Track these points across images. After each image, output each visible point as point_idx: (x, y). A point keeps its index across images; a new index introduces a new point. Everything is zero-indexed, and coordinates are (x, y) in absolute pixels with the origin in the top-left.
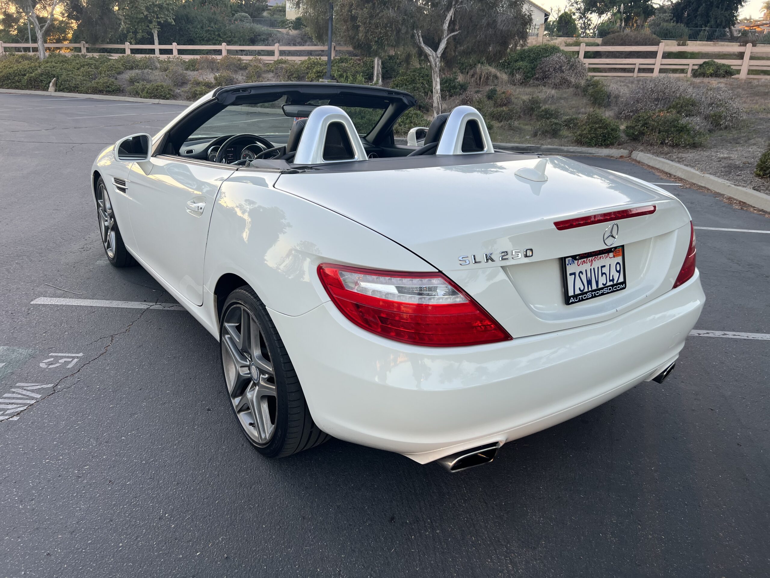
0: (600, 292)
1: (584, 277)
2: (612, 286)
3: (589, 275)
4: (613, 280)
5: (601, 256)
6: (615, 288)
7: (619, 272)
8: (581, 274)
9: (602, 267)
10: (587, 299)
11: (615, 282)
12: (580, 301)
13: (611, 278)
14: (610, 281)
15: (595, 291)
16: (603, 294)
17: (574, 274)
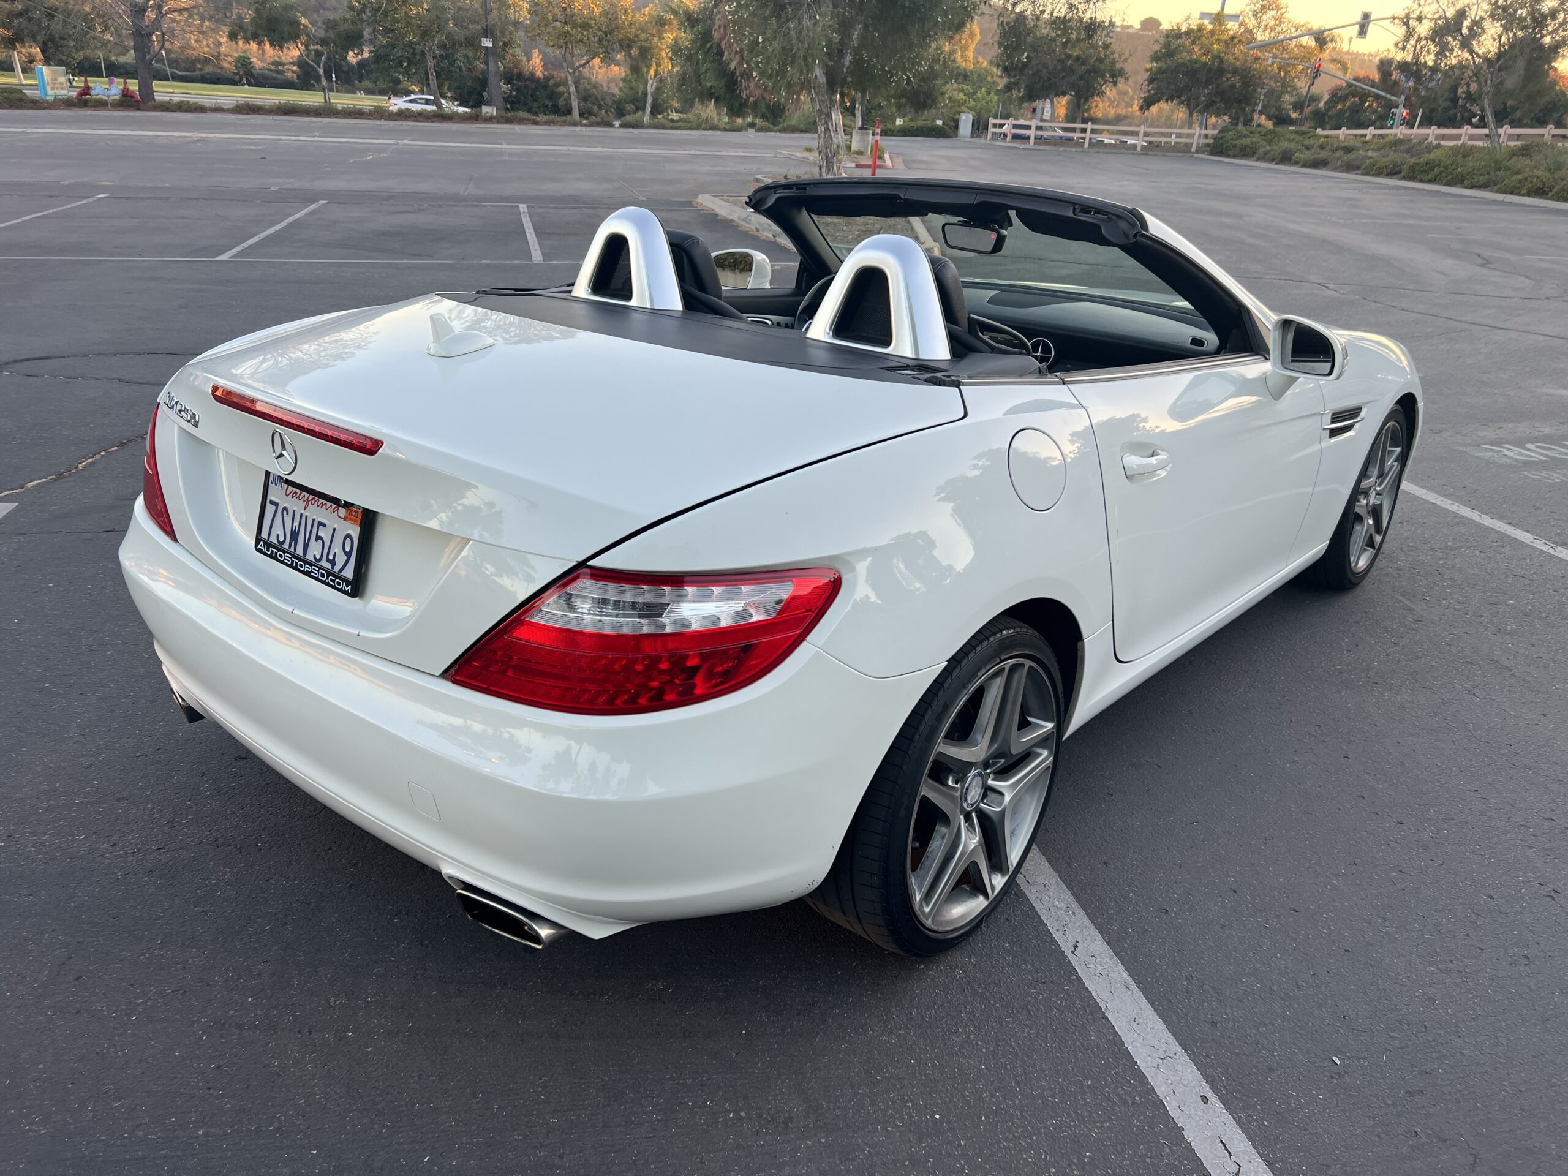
0: (306, 568)
1: (288, 520)
2: (329, 574)
3: (296, 524)
4: (333, 563)
5: (325, 502)
6: (331, 580)
7: (348, 555)
8: (285, 512)
9: (320, 524)
10: (282, 562)
11: (337, 569)
12: (270, 556)
13: (331, 557)
14: (328, 560)
15: (299, 559)
16: (308, 574)
17: (276, 504)
